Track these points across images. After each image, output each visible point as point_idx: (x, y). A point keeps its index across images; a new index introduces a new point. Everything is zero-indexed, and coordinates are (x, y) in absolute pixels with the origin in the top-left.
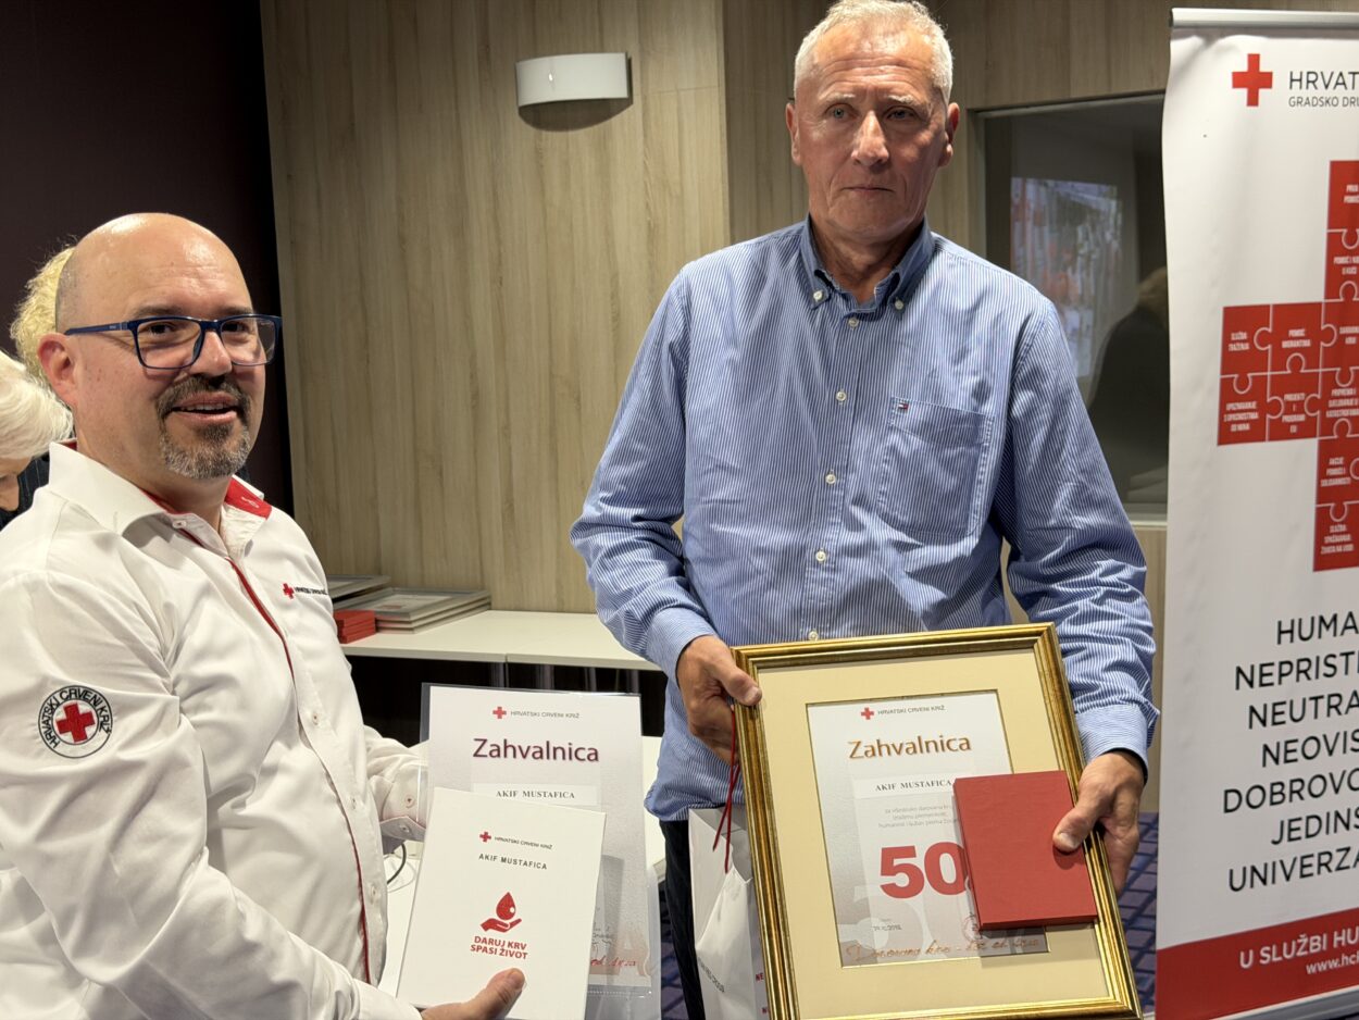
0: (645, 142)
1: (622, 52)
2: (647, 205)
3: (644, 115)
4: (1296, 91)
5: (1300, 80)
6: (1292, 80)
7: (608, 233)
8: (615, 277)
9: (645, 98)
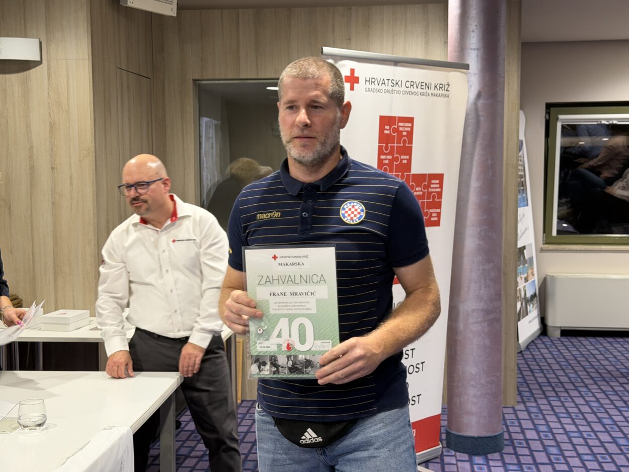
0: (48, 83)
1: (37, 38)
2: (50, 113)
3: (48, 69)
4: (368, 86)
5: (369, 81)
6: (366, 81)
7: (28, 126)
8: (31, 148)
9: (49, 61)
